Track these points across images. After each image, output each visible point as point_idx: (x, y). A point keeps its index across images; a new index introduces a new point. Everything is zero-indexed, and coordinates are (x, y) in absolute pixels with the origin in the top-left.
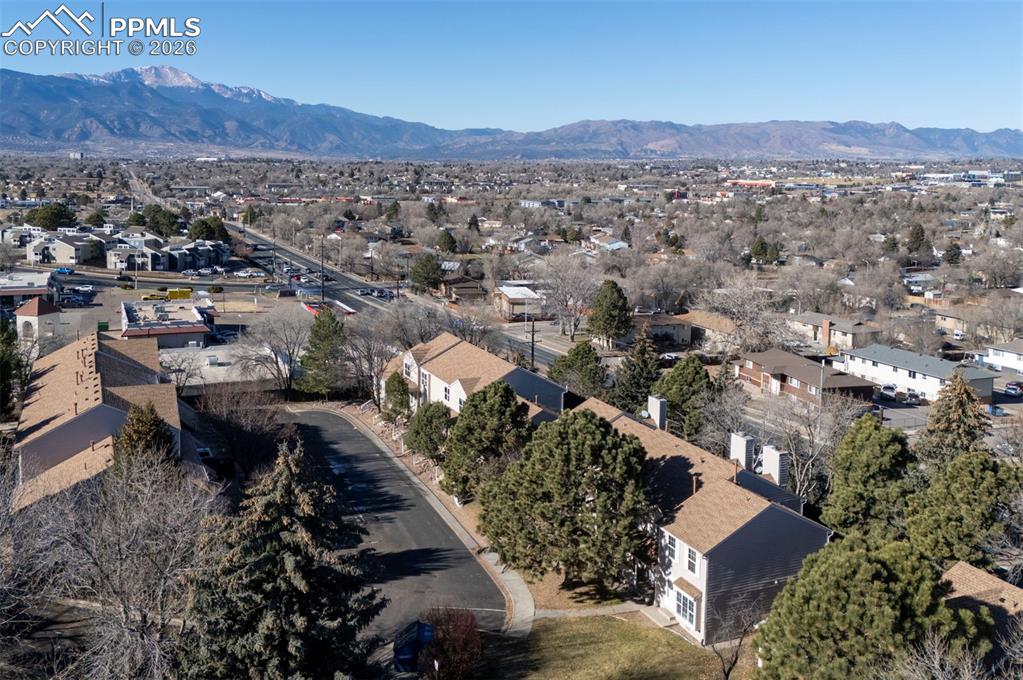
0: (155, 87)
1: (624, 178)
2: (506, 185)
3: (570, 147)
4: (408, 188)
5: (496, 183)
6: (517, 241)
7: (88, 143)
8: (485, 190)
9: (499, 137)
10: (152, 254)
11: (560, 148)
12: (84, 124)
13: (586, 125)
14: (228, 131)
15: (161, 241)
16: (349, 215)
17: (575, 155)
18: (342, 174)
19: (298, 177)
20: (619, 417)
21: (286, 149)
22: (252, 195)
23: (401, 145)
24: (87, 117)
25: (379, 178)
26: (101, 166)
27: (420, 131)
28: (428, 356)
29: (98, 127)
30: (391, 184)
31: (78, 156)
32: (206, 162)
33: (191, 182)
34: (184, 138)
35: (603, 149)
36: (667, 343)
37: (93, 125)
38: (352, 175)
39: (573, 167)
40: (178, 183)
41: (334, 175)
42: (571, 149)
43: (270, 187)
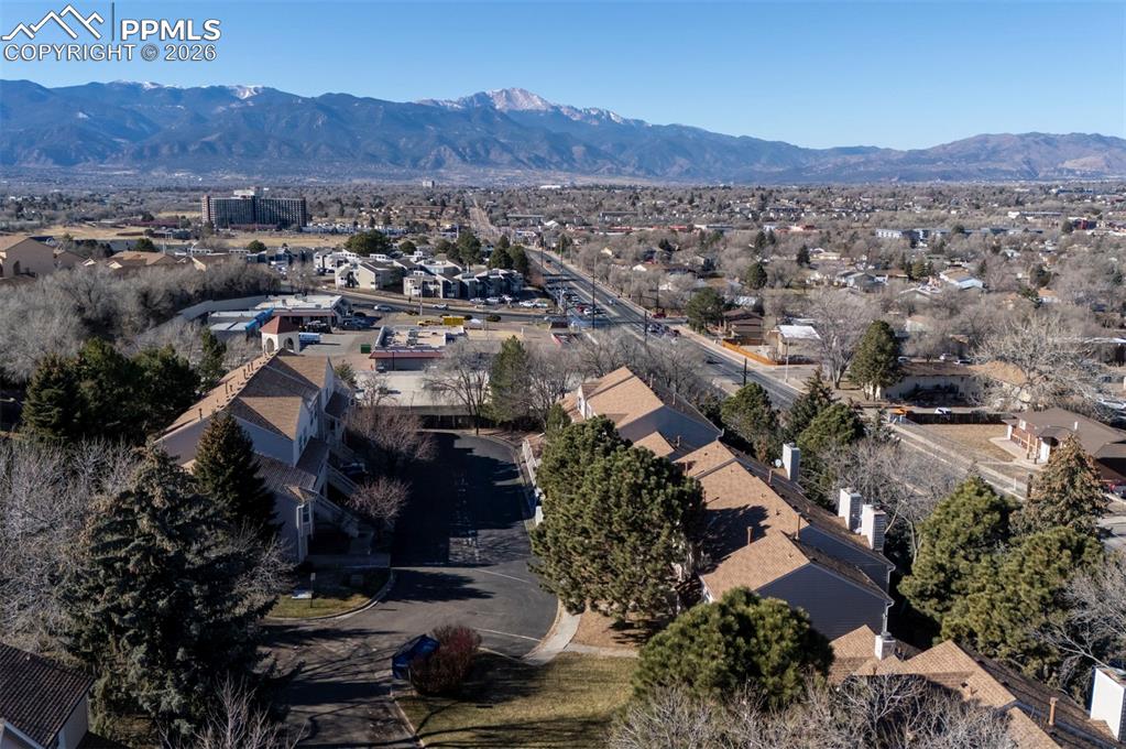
0: (505, 111)
1: (1019, 203)
2: (867, 211)
3: (962, 167)
4: (750, 216)
5: (854, 209)
6: (845, 276)
7: (442, 171)
8: (840, 217)
9: (873, 156)
10: (444, 282)
11: (949, 168)
12: (438, 151)
13: (985, 139)
14: (575, 157)
15: (460, 269)
16: (665, 246)
17: (967, 176)
18: (680, 200)
19: (634, 204)
20: (730, 463)
21: (633, 175)
22: (585, 224)
23: (758, 167)
24: (440, 145)
25: (720, 205)
26: (448, 195)
27: (781, 151)
28: (597, 390)
29: (450, 155)
30: (732, 211)
31: (430, 184)
32: (549, 190)
33: (528, 211)
34: (531, 164)
35: (1004, 168)
36: (951, 396)
37: (447, 152)
38: (691, 202)
39: (955, 191)
40: (515, 212)
41: (673, 202)
42: (961, 169)
43: (604, 215)
